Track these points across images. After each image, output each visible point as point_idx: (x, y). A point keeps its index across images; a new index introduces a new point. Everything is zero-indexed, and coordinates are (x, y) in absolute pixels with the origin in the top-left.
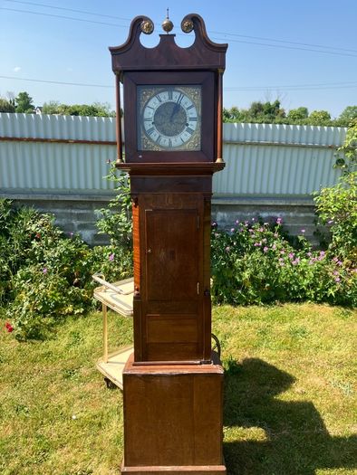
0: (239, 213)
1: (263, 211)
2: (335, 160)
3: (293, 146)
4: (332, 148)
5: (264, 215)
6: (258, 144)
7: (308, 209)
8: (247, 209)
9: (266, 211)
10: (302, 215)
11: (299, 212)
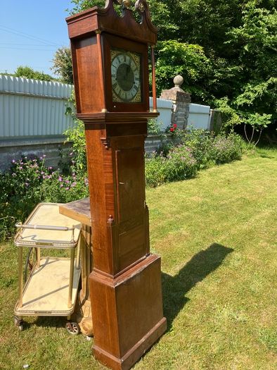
0: (6, 154)
1: (24, 151)
2: (65, 108)
3: (40, 97)
4: (63, 99)
5: (25, 153)
6: (15, 95)
7: (53, 146)
8: (12, 149)
9: (26, 150)
10: (50, 151)
11: (48, 149)
